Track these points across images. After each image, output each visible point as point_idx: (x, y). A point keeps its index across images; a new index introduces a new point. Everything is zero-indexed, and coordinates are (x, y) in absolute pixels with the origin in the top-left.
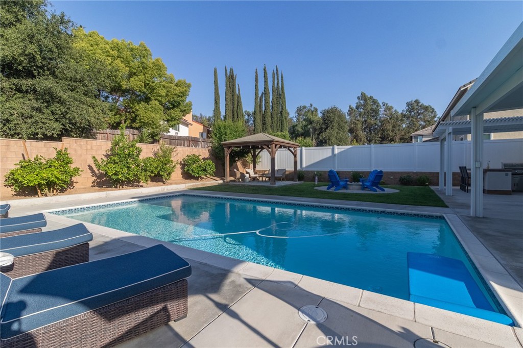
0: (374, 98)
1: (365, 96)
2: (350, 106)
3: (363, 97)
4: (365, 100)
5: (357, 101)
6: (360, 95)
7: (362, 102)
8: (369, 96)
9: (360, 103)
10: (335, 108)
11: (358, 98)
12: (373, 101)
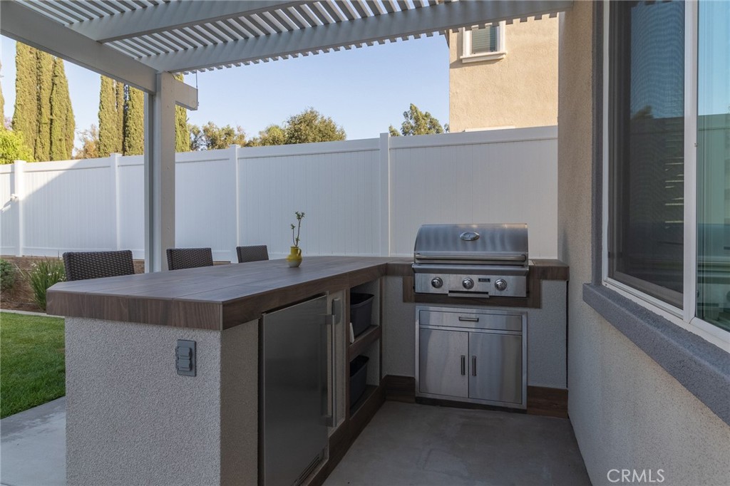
0: (433, 116)
1: (416, 112)
2: (390, 127)
3: (413, 113)
4: (417, 119)
5: (403, 119)
6: (408, 109)
7: (412, 122)
8: (424, 113)
9: (409, 123)
10: (312, 112)
11: (406, 115)
12: (431, 122)
